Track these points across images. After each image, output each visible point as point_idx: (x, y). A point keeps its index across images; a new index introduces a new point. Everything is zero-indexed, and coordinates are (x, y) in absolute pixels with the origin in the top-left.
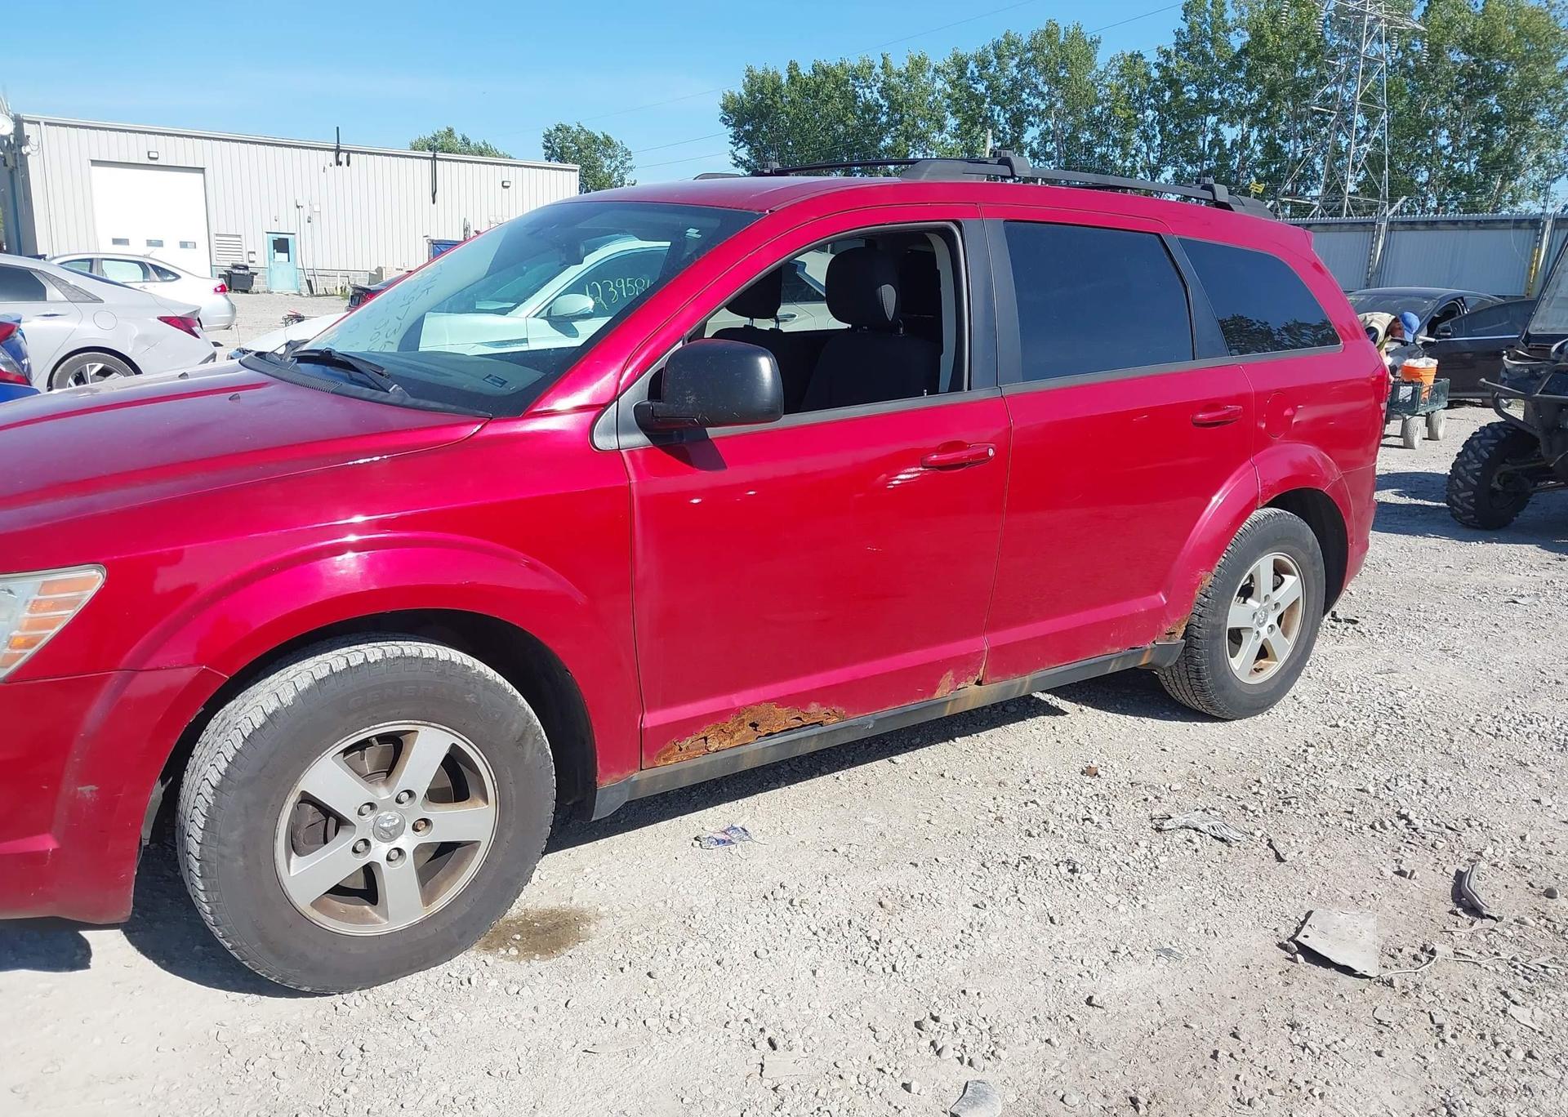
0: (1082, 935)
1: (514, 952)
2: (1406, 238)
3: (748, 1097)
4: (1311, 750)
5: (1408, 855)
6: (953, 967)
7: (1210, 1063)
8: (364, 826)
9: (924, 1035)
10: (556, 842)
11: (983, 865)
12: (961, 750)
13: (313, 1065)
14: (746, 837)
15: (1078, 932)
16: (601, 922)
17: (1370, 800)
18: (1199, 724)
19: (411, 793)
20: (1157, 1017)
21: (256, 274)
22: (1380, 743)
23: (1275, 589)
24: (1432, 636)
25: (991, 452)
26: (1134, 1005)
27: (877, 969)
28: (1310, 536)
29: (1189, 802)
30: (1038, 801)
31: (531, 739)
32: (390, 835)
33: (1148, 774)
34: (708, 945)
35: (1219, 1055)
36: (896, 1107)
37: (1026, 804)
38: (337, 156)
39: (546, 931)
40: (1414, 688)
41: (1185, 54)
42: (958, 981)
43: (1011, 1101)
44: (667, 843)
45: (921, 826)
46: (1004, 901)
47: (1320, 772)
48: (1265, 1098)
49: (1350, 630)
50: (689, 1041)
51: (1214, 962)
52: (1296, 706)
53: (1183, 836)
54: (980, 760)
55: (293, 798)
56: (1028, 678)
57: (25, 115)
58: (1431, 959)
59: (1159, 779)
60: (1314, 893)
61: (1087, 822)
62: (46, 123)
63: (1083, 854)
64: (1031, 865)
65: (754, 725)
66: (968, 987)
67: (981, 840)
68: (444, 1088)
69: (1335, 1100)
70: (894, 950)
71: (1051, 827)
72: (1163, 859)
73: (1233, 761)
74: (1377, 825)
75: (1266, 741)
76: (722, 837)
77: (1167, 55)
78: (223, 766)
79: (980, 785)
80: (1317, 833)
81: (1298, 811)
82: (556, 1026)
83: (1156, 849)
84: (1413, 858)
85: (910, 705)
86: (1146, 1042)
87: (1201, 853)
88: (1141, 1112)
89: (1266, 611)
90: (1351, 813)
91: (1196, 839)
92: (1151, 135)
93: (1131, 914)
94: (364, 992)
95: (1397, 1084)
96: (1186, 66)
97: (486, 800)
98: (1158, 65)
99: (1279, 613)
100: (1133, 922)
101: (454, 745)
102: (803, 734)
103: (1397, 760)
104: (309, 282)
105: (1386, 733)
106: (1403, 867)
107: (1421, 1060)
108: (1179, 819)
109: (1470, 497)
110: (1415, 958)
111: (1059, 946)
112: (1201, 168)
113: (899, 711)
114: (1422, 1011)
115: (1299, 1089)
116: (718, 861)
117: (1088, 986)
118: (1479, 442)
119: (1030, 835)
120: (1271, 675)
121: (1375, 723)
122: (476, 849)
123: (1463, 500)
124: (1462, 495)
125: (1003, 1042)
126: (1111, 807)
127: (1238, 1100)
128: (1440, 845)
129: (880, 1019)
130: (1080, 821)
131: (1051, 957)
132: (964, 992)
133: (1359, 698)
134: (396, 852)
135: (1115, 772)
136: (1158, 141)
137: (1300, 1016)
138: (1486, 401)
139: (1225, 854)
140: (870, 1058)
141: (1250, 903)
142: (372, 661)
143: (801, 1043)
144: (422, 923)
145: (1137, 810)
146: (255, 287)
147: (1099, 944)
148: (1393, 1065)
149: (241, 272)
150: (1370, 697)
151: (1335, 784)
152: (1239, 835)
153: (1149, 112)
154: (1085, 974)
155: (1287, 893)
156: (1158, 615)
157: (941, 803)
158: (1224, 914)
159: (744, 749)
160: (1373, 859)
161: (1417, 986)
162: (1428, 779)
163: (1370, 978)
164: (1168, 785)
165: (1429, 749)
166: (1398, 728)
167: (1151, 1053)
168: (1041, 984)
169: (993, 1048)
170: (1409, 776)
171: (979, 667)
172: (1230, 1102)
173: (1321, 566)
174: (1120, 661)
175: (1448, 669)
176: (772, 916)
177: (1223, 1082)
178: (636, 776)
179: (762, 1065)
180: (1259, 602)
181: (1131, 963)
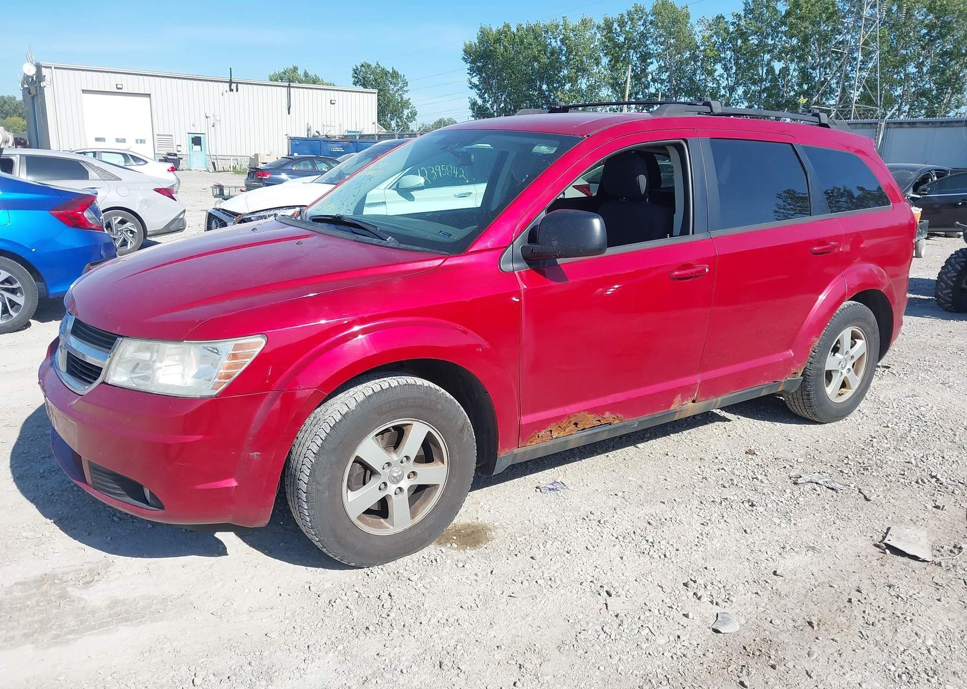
0: (763, 539)
1: (455, 545)
2: (897, 132)
3: (602, 620)
4: (875, 440)
5: (939, 497)
6: (697, 556)
7: (848, 604)
8: (385, 475)
9: (689, 590)
10: (476, 486)
11: (701, 503)
12: (674, 440)
13: (366, 603)
14: (564, 487)
15: (762, 538)
16: (497, 531)
17: (914, 468)
18: (807, 426)
19: (407, 458)
20: (813, 582)
21: (182, 159)
22: (914, 436)
23: (851, 347)
24: (935, 376)
25: (707, 270)
26: (800, 575)
27: (656, 556)
28: (872, 317)
29: (810, 469)
30: (725, 468)
31: (466, 430)
32: (397, 480)
33: (782, 453)
34: (560, 543)
35: (852, 601)
36: (683, 626)
37: (719, 470)
38: (230, 86)
39: (469, 535)
40: (930, 405)
41: (751, 16)
42: (701, 563)
43: (743, 623)
44: (521, 490)
45: (661, 482)
46: (717, 522)
47: (882, 452)
48: (881, 622)
49: (886, 372)
50: (563, 591)
51: (840, 553)
52: (861, 415)
53: (810, 487)
54: (687, 446)
55: (352, 460)
56: (720, 399)
57: (43, 63)
58: (960, 552)
59: (790, 456)
60: (890, 518)
61: (755, 480)
62: (55, 68)
63: (756, 497)
64: (728, 503)
65: (576, 424)
66: (708, 565)
67: (698, 490)
68: (440, 615)
69: (919, 623)
70: (662, 547)
71: (735, 482)
72: (801, 499)
73: (830, 446)
74: (920, 481)
75: (847, 435)
76: (552, 487)
77: (738, 16)
78: (319, 442)
79: (690, 460)
80: (885, 486)
81: (873, 474)
82: (489, 584)
83: (796, 494)
84: (942, 499)
85: (657, 414)
86: (810, 594)
87: (821, 496)
88: (815, 629)
89: (846, 360)
90: (903, 475)
91: (818, 489)
92: (729, 67)
93: (788, 528)
94: (380, 567)
95: (951, 616)
96: (751, 23)
97: (443, 462)
98: (733, 24)
99: (853, 361)
100: (790, 532)
101: (429, 432)
102: (601, 429)
103: (925, 446)
104: (213, 163)
105: (917, 430)
106: (937, 504)
107: (963, 603)
108: (806, 477)
109: (949, 293)
110: (951, 551)
111: (752, 545)
112: (761, 87)
113: (651, 417)
114: (959, 578)
115: (899, 617)
116: (552, 500)
117: (772, 566)
118: (955, 260)
119: (724, 487)
120: (848, 398)
121: (910, 425)
122: (437, 489)
123: (945, 295)
124: (944, 292)
125: (732, 593)
126: (766, 471)
127: (866, 623)
128: (957, 492)
129: (663, 581)
130: (751, 479)
131: (749, 551)
132: (706, 568)
133: (898, 411)
134: (399, 490)
135: (766, 452)
136: (734, 71)
137: (892, 581)
138: (948, 233)
139: (835, 497)
140: (663, 601)
141: (854, 523)
142: (393, 386)
143: (624, 593)
144: (410, 529)
145: (781, 473)
146: (181, 167)
147: (774, 544)
148: (947, 606)
149: (173, 157)
150: (904, 410)
151: (892, 459)
152: (842, 486)
153: (728, 52)
154: (769, 559)
155: (874, 518)
156: (789, 362)
157: (670, 470)
158: (841, 529)
159: (570, 437)
160: (920, 500)
161: (954, 566)
162: (945, 456)
163: (928, 562)
164: (796, 459)
165: (942, 439)
166: (924, 428)
167: (814, 600)
168: (747, 564)
169: (727, 597)
170: (934, 454)
171: (695, 392)
172: (862, 624)
173: (877, 335)
174: (768, 389)
175: (947, 394)
176: (590, 529)
177: (856, 614)
178: (516, 451)
179: (606, 604)
180: (843, 355)
181: (793, 554)
